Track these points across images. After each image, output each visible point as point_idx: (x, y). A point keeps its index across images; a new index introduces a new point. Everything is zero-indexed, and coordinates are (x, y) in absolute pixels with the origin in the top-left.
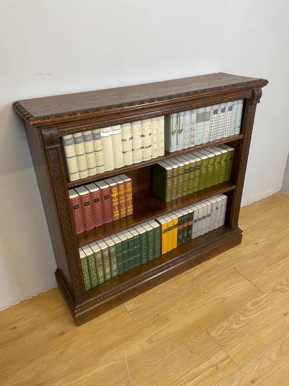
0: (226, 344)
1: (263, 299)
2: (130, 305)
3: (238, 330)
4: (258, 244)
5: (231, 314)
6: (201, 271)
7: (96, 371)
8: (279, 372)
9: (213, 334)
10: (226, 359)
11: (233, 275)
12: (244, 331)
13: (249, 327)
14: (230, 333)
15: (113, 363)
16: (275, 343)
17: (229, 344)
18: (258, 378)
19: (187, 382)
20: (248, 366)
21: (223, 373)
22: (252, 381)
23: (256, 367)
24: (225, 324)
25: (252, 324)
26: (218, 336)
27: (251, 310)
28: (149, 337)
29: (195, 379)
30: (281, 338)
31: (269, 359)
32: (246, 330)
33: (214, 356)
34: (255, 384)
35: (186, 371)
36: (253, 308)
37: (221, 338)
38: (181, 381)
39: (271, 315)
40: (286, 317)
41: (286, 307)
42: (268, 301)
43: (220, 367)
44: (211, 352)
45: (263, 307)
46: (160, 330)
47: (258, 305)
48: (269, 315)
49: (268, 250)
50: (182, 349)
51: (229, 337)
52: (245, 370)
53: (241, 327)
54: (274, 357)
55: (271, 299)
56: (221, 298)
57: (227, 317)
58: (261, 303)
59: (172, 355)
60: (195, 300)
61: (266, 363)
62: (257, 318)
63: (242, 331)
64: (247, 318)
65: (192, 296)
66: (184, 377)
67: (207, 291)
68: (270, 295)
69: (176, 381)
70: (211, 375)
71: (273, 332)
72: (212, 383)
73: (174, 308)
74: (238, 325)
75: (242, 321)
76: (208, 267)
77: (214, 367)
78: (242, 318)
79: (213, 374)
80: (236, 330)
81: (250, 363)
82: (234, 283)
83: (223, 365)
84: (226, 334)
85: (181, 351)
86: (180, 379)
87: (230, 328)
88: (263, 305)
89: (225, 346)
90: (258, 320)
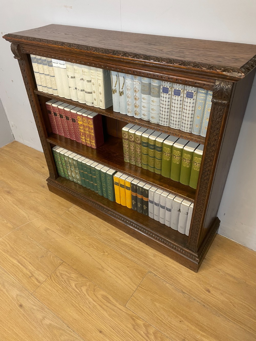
0: (53, 279)
1: (115, 306)
2: (75, 209)
3: (69, 287)
4: (209, 292)
5: (86, 278)
6: (131, 244)
7: (20, 211)
8: (32, 327)
9: (61, 268)
10: (39, 282)
11: (137, 272)
12: (69, 292)
13: (75, 296)
14: (65, 281)
15: (27, 217)
16: (62, 322)
17: (54, 282)
18: (24, 310)
19: (17, 260)
20: (35, 300)
21: (26, 282)
22: (21, 305)
23: (34, 307)
24: (73, 276)
25: (80, 298)
26: (59, 272)
27: (96, 296)
28: (49, 228)
29: (20, 264)
30: (69, 328)
31: (44, 318)
32: (71, 294)
33: (40, 273)
34: (19, 308)
35: (26, 257)
36: (100, 297)
37: (59, 275)
38: (18, 256)
39: (96, 315)
40: (98, 333)
41: (112, 332)
42: (114, 311)
43: (31, 279)
44: (44, 270)
45: (104, 306)
46: (56, 232)
47: (105, 301)
48: (96, 314)
49: (204, 306)
50: (43, 250)
51: (60, 281)
52: (31, 298)
53: (74, 289)
54: (47, 322)
55: (118, 314)
56: (102, 267)
57: (82, 275)
58: (109, 305)
59: (37, 246)
60: (93, 247)
61: (39, 316)
62: (88, 303)
63: (69, 290)
64: (85, 293)
65: (96, 244)
66: (21, 257)
67: (107, 254)
68: (124, 313)
69: (17, 253)
70: (24, 274)
71: (75, 319)
72: (18, 276)
73: (79, 235)
74: (75, 286)
75: (81, 289)
76: (138, 248)
77: (30, 275)
78: (84, 289)
79: (25, 275)
80: (69, 285)
81: (38, 301)
82: (127, 275)
83: (33, 281)
84: (63, 278)
85: (41, 250)
86: (19, 255)
87: (70, 280)
88: (107, 306)
89: (51, 279)
90: (86, 303)
